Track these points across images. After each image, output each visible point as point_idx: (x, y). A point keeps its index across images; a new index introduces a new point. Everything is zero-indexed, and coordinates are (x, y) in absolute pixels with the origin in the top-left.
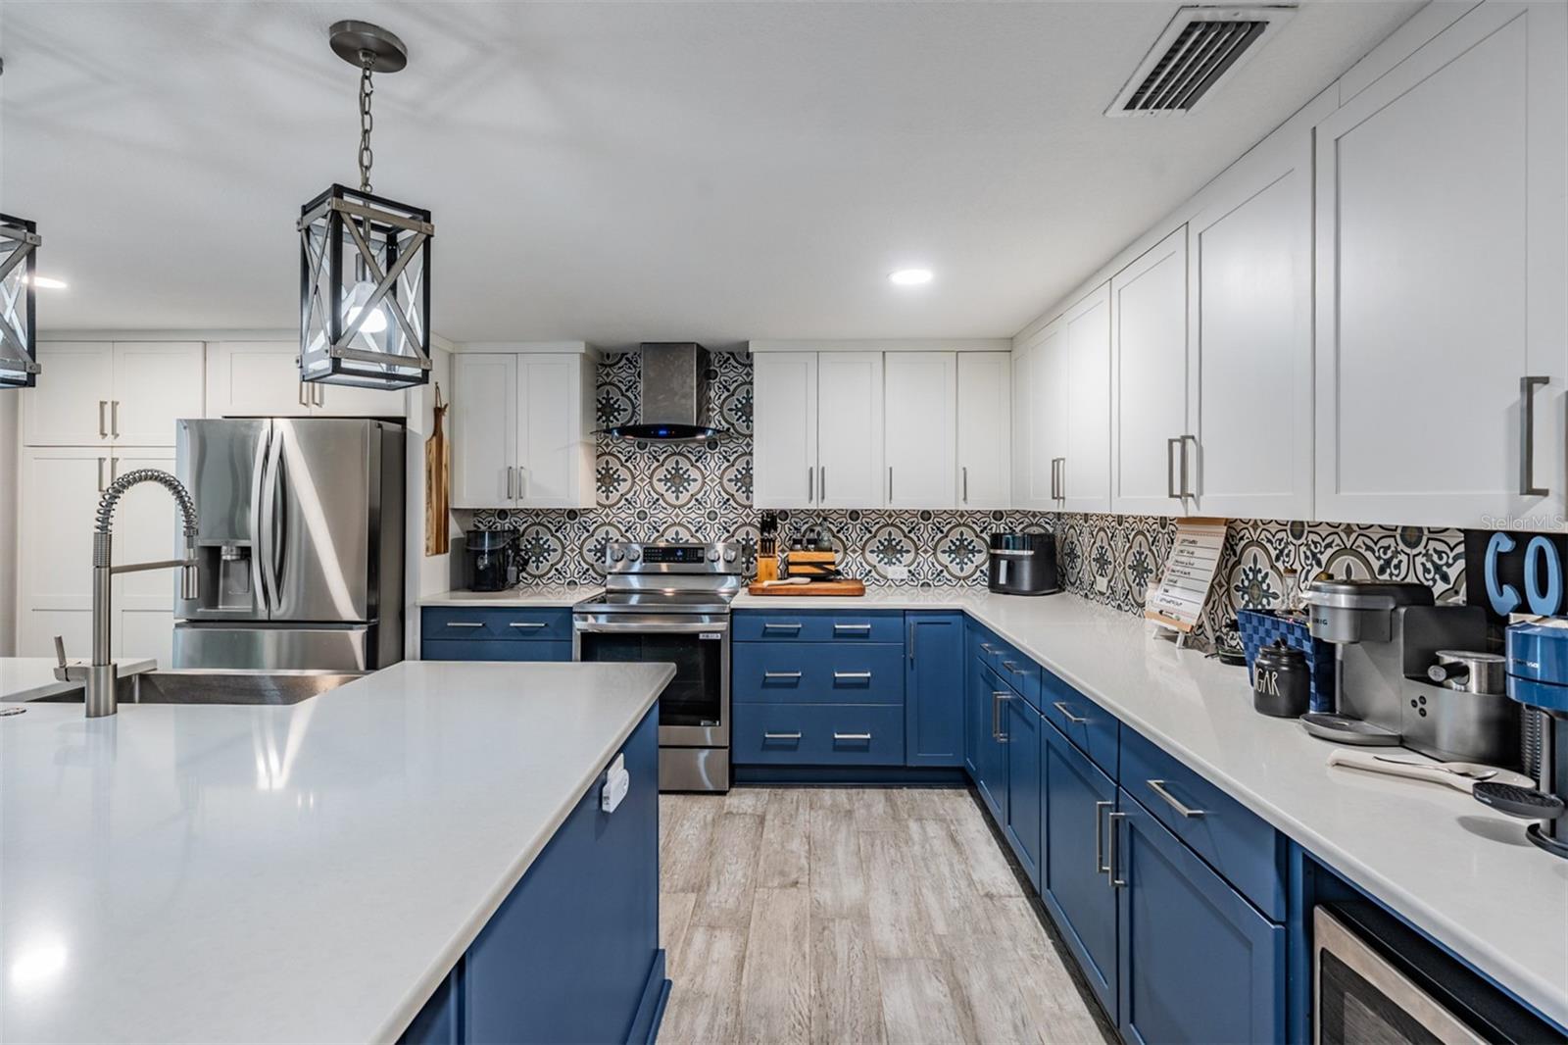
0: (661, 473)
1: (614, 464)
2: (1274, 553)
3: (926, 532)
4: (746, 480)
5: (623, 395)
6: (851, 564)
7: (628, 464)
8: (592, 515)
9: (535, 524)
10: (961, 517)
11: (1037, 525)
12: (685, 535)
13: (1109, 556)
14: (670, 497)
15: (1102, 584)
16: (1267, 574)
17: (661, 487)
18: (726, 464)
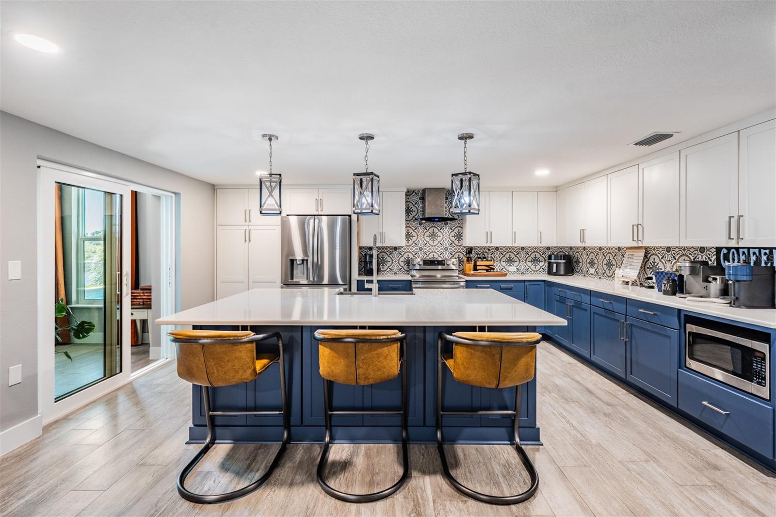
0: (428, 234)
1: (411, 231)
2: (661, 257)
3: (523, 254)
4: (459, 236)
5: (414, 206)
6: (497, 266)
7: (416, 231)
8: (402, 249)
9: (382, 252)
10: (535, 249)
11: (562, 252)
12: (436, 256)
13: (596, 261)
14: (431, 242)
15: (592, 271)
16: (658, 263)
17: (428, 239)
18: (451, 230)
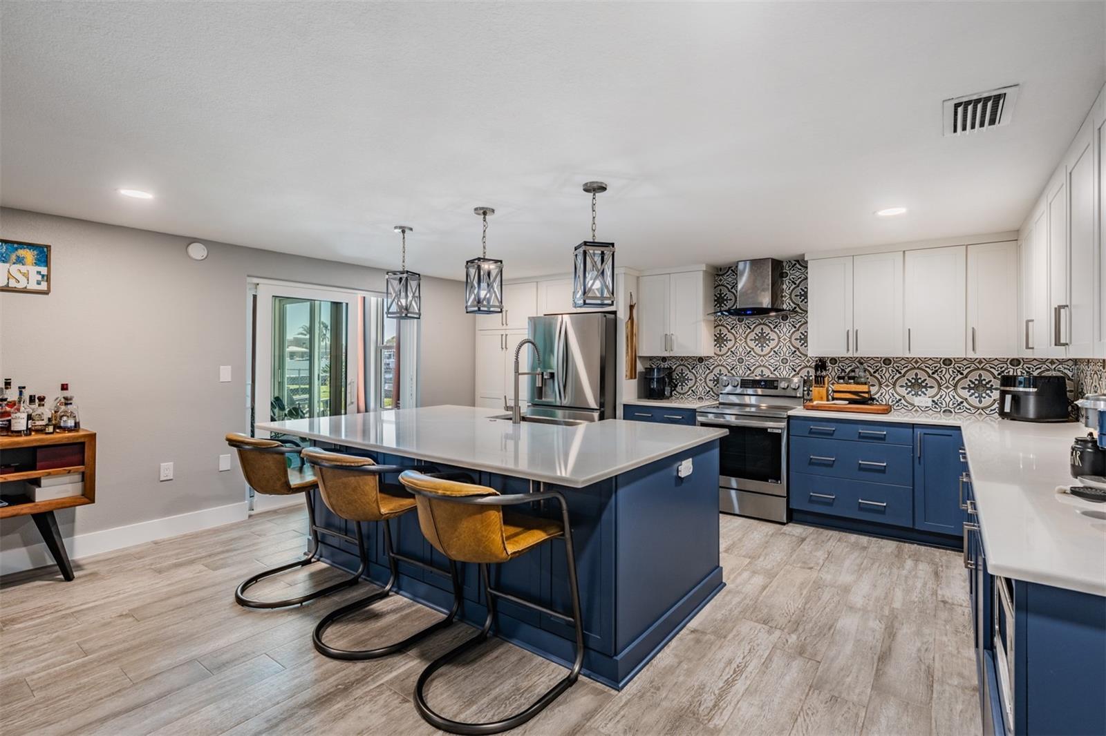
0: (752, 336)
1: (724, 331)
3: (947, 374)
4: (804, 339)
5: (729, 291)
6: (884, 395)
7: (733, 331)
8: (711, 360)
9: (681, 365)
10: (979, 364)
12: (767, 373)
14: (758, 350)
17: (752, 344)
18: (794, 329)
